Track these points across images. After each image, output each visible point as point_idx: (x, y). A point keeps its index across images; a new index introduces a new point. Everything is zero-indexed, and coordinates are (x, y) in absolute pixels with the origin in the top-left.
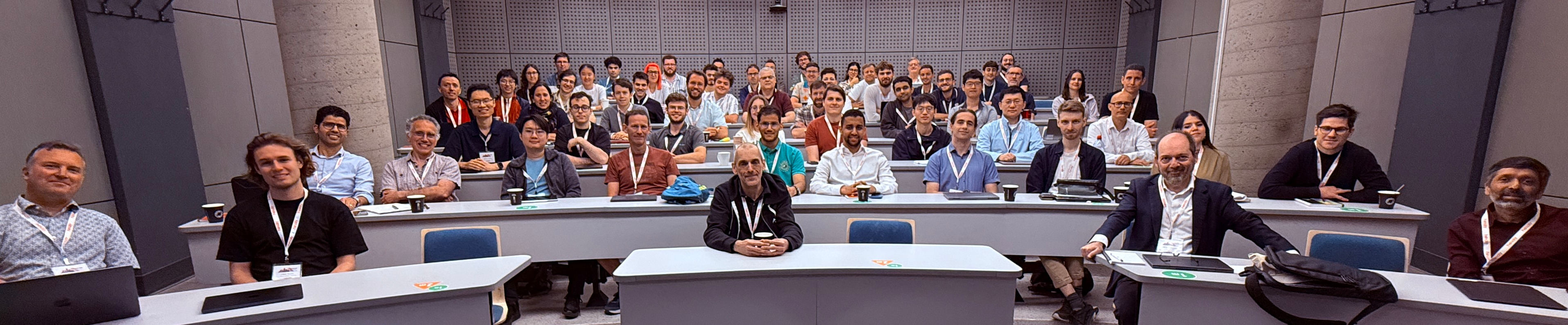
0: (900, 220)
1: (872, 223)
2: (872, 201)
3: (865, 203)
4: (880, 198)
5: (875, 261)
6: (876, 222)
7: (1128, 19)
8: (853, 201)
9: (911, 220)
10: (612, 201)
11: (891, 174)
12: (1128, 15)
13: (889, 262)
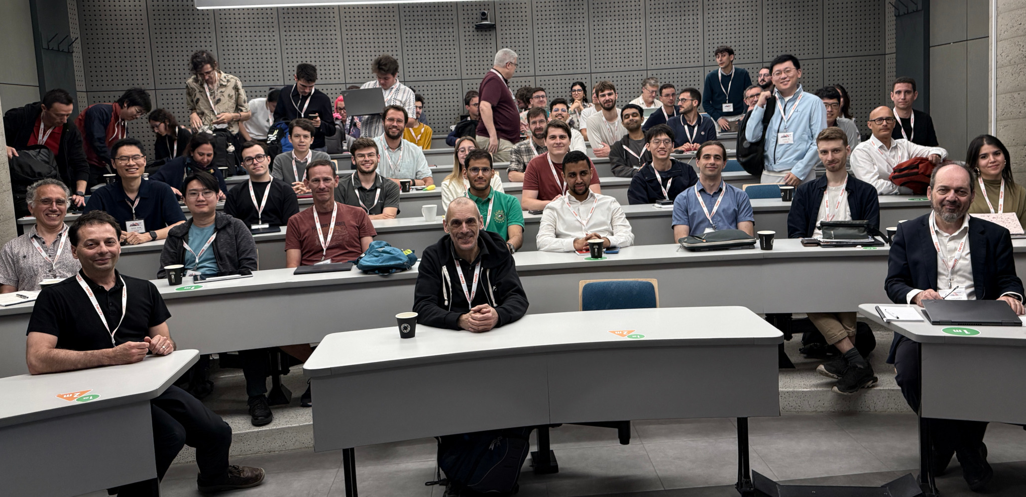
0: (640, 280)
1: (608, 285)
2: (607, 258)
3: (599, 260)
4: (617, 253)
5: (614, 332)
6: (612, 283)
7: (894, 22)
8: (584, 258)
9: (653, 279)
10: (295, 273)
11: (627, 223)
12: (895, 18)
13: (629, 332)
